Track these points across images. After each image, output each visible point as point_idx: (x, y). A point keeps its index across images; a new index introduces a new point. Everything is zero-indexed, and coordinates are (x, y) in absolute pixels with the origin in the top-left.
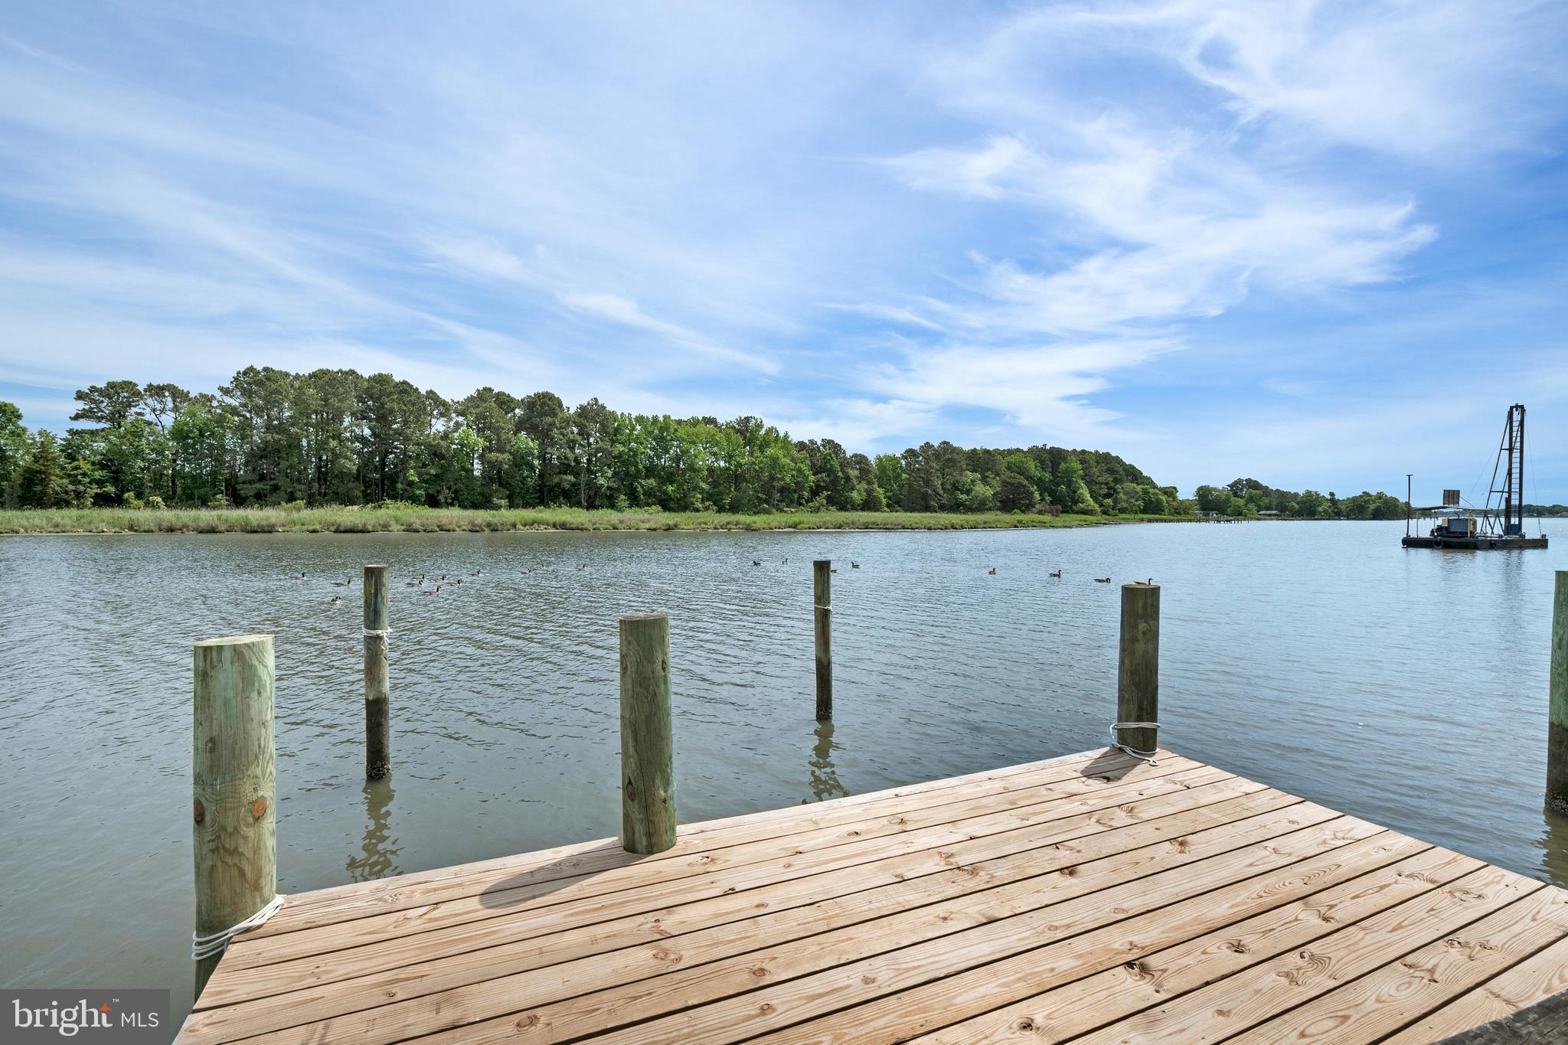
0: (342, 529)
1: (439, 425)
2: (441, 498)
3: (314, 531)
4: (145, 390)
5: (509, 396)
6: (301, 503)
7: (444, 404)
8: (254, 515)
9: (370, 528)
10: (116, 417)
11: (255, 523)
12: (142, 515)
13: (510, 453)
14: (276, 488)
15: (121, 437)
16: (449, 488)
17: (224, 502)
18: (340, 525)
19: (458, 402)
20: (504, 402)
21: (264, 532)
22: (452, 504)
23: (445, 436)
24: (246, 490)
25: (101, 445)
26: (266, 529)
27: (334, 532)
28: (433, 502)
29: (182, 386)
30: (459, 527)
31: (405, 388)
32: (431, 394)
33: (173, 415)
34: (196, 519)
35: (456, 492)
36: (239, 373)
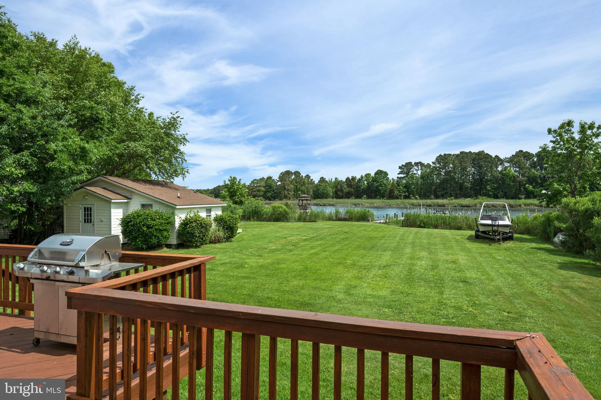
0: (463, 206)
1: (500, 169)
2: (499, 195)
3: (455, 206)
4: (414, 164)
5: (529, 153)
6: (453, 198)
7: (501, 160)
8: (440, 201)
9: (471, 206)
10: (407, 173)
11: (440, 204)
12: (414, 201)
13: (527, 177)
14: (447, 193)
15: (409, 179)
16: (502, 191)
17: (433, 197)
18: (462, 205)
19: (508, 158)
20: (527, 155)
21: (442, 206)
22: (503, 198)
23: (501, 172)
24: (439, 194)
25: (404, 181)
26: (443, 205)
27: (461, 207)
28: (496, 197)
29: (423, 162)
30: (499, 206)
31: (488, 156)
32: (497, 156)
33: (421, 171)
34: (426, 203)
35: (505, 193)
36: (437, 157)
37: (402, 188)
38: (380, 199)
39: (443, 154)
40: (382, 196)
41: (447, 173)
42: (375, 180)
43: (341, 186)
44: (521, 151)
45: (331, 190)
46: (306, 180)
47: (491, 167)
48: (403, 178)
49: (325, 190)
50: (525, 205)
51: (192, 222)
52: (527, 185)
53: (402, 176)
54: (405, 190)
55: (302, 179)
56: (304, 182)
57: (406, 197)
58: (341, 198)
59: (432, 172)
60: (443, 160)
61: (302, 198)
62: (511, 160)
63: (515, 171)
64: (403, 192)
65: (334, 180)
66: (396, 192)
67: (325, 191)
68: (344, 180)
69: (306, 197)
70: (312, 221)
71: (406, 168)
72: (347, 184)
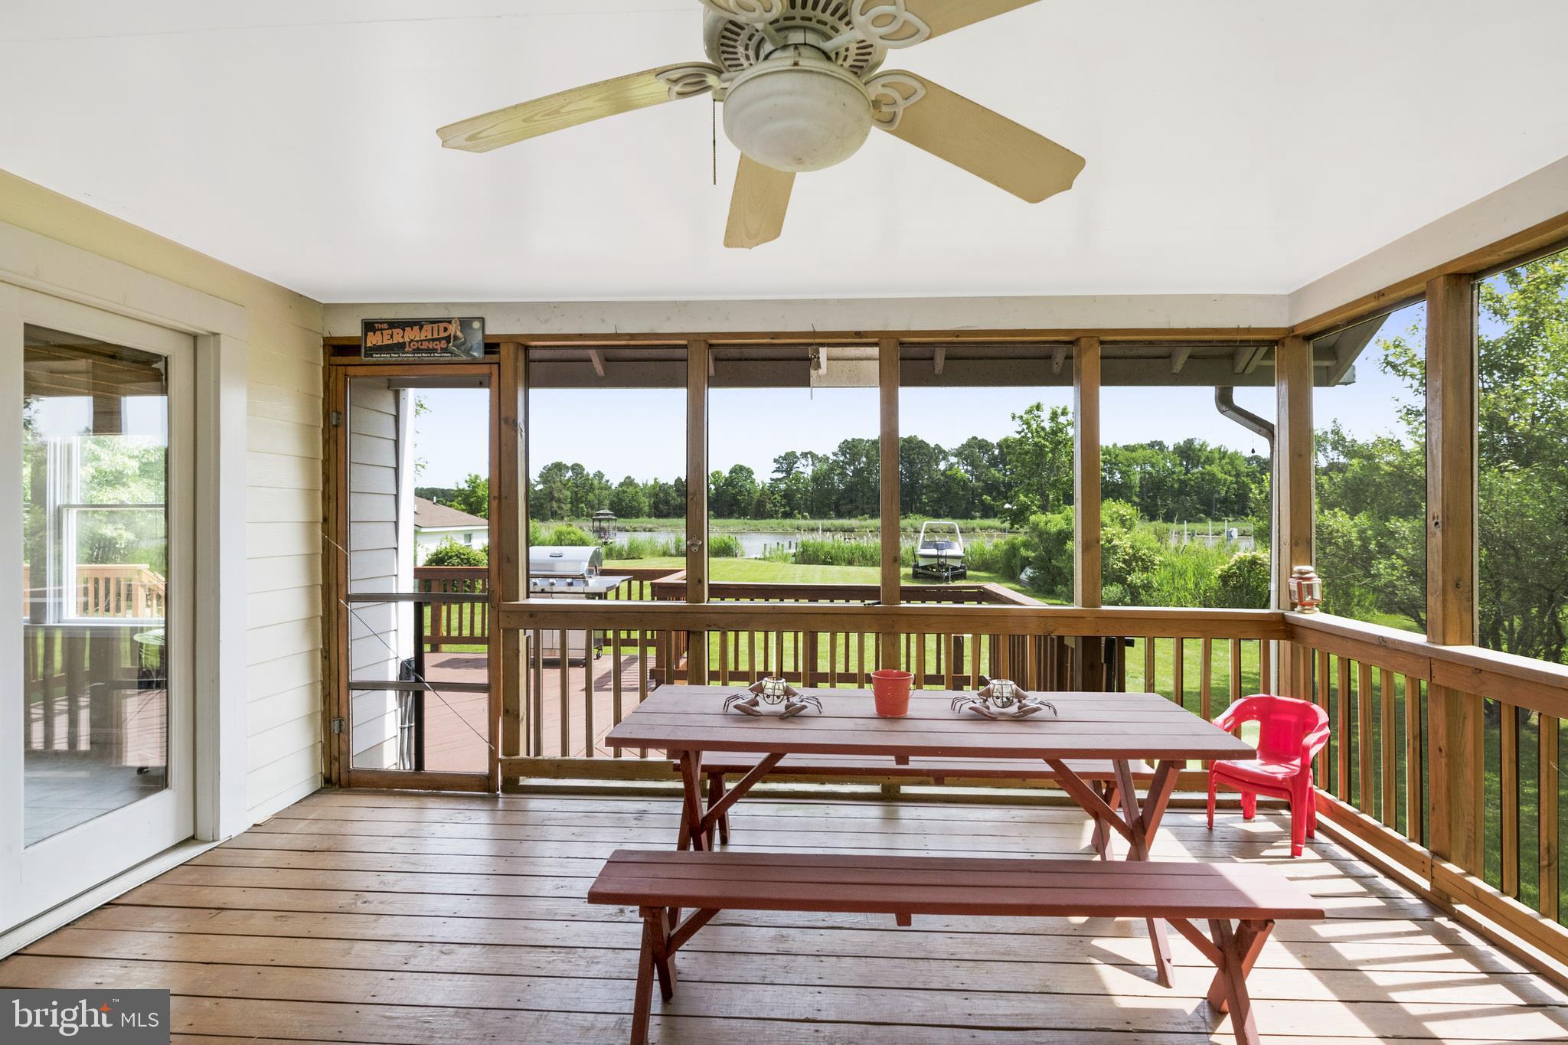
37: (779, 498)
38: (739, 518)
39: (850, 440)
40: (743, 513)
41: (858, 472)
42: (730, 482)
43: (667, 494)
44: (975, 438)
45: (647, 500)
46: (596, 482)
47: (928, 462)
48: (780, 480)
49: (635, 500)
50: (981, 529)
51: (451, 557)
52: (985, 497)
53: (780, 475)
54: (784, 501)
55: (587, 479)
56: (592, 484)
57: (787, 515)
58: (666, 516)
59: (831, 469)
60: (850, 449)
61: (600, 517)
62: (958, 453)
63: (967, 471)
64: (782, 505)
65: (651, 482)
66: (769, 506)
67: (635, 504)
68: (672, 483)
69: (608, 514)
70: (634, 558)
71: (788, 461)
72: (677, 490)
